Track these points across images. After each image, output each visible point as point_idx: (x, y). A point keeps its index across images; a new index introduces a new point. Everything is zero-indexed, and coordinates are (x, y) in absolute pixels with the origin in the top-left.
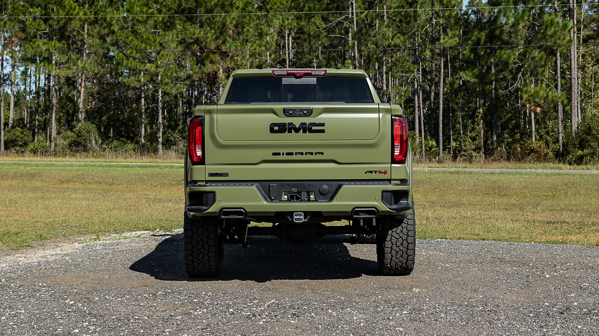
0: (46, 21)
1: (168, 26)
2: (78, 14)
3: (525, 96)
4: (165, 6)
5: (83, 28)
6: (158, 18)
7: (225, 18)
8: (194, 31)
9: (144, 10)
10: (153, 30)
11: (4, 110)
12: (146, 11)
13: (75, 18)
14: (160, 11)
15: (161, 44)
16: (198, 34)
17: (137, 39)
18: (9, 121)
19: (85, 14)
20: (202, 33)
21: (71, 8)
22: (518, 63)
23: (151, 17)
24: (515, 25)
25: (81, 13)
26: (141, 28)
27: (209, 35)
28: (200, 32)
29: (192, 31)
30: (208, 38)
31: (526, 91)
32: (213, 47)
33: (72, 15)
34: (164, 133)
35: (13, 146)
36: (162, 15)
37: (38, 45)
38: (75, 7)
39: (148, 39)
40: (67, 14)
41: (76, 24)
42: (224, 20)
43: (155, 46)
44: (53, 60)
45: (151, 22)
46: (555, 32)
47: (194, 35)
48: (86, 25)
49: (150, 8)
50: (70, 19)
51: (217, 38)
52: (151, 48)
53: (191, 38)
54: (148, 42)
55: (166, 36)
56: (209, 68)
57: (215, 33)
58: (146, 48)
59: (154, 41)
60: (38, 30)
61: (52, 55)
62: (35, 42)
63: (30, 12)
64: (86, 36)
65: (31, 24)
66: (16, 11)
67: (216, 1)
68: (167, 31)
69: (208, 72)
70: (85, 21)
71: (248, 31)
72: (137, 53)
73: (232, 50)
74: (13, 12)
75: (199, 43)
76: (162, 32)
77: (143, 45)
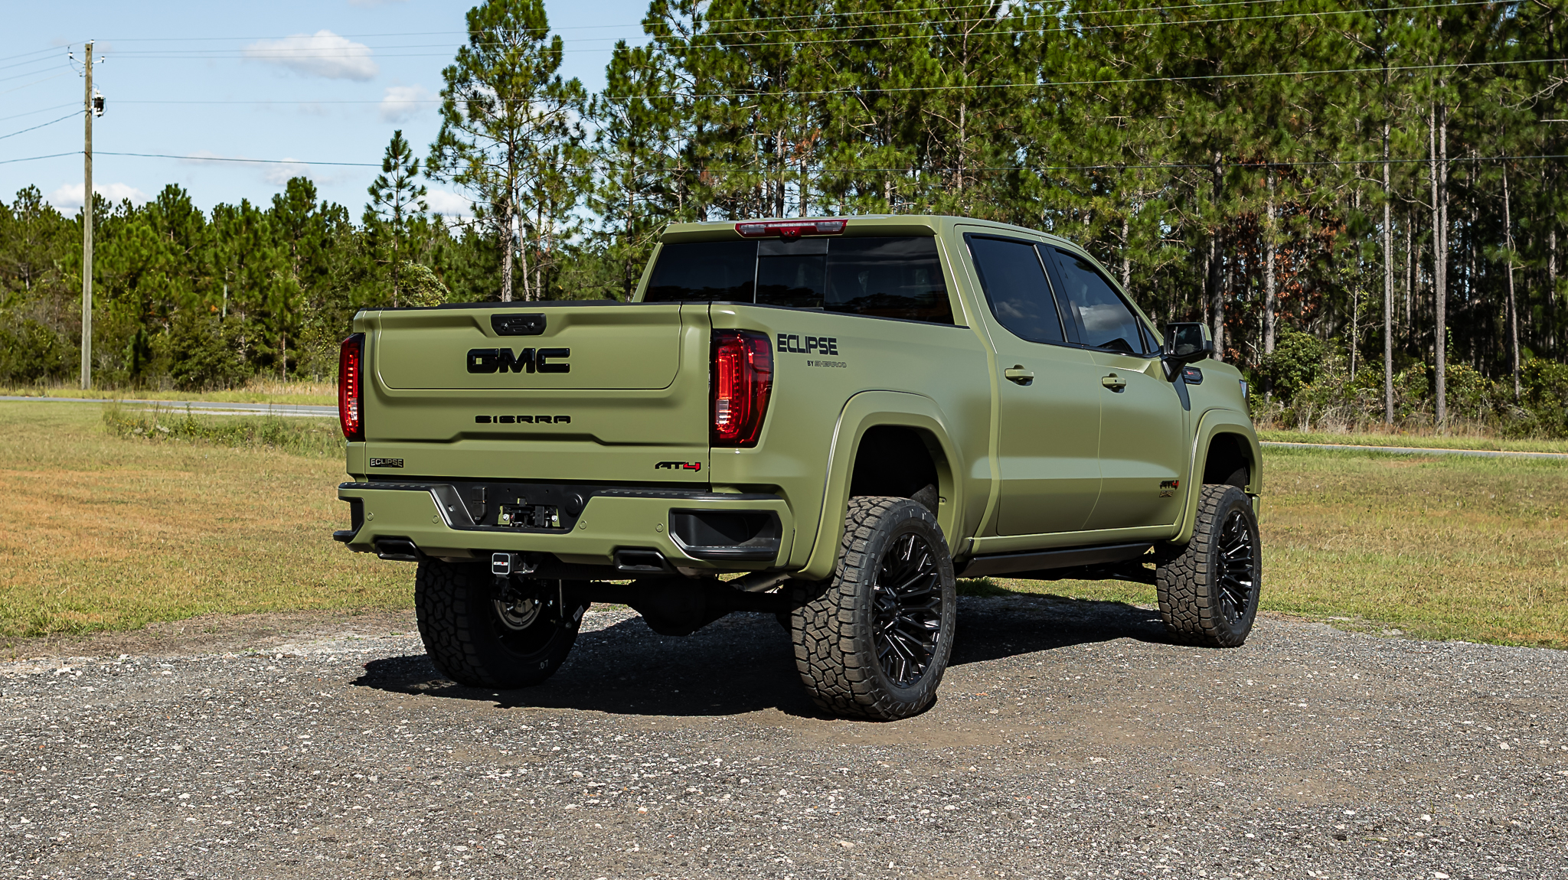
0: (871, 100)
1: (1147, 104)
2: (941, 81)
4: (1137, 58)
5: (958, 114)
6: (1120, 89)
7: (1278, 83)
8: (1202, 118)
9: (1088, 69)
10: (1108, 117)
12: (1092, 71)
13: (935, 92)
14: (1125, 73)
15: (1127, 151)
16: (1213, 124)
17: (1072, 139)
19: (957, 82)
20: (1222, 120)
21: (925, 70)
23: (1105, 86)
25: (949, 80)
26: (1083, 115)
27: (1239, 125)
28: (1217, 119)
29: (1198, 115)
30: (1236, 132)
32: (1249, 152)
33: (928, 85)
36: (1130, 81)
37: (851, 157)
38: (933, 67)
39: (1095, 137)
40: (917, 83)
41: (936, 106)
42: (1276, 89)
43: (1112, 155)
44: (885, 190)
45: (1104, 98)
47: (1203, 125)
48: (963, 109)
49: (1103, 64)
50: (925, 95)
51: (1257, 135)
52: (1101, 160)
53: (1197, 134)
54: (1095, 145)
55: (1139, 130)
56: (1239, 206)
57: (1255, 120)
58: (1091, 159)
59: (1110, 144)
60: (853, 122)
61: (881, 177)
62: (843, 151)
63: (834, 82)
64: (962, 134)
65: (838, 108)
66: (806, 80)
67: (1257, 41)
68: (1143, 118)
69: (1237, 215)
70: (958, 98)
71: (1336, 113)
72: (1070, 172)
73: (1297, 162)
74: (801, 82)
75: (1220, 145)
76: (1131, 122)
77: (1086, 154)
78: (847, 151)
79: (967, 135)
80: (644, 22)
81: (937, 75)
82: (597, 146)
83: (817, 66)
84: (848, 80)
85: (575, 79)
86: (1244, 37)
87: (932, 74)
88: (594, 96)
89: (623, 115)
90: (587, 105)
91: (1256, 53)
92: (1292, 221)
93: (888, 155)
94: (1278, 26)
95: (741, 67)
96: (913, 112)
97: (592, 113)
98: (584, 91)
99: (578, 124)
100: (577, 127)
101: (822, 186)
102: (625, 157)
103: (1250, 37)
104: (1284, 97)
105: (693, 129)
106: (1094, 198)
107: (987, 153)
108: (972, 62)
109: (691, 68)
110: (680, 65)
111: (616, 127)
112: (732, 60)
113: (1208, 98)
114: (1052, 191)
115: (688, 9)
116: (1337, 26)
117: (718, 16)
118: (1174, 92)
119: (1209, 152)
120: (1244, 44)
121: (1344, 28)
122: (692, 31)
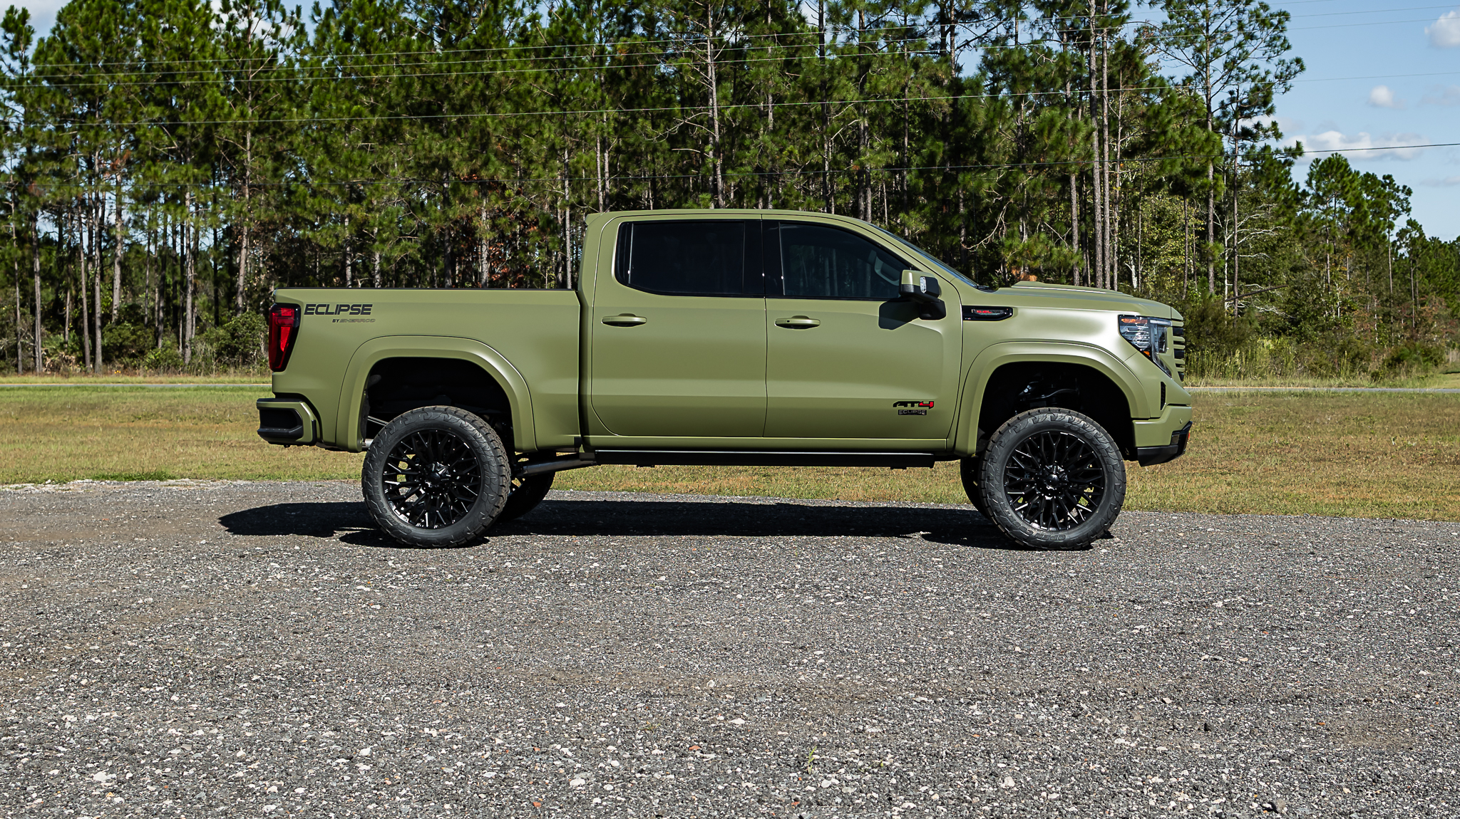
0: (172, 129)
1: (390, 134)
2: (230, 114)
3: (1008, 257)
4: (383, 99)
5: (245, 139)
6: (370, 122)
7: (484, 119)
8: (431, 145)
9: (344, 107)
10: (360, 144)
11: (101, 291)
12: (347, 108)
13: (225, 122)
14: (373, 110)
15: (374, 170)
16: (438, 150)
17: (333, 160)
18: (111, 311)
19: (243, 115)
20: (444, 148)
21: (216, 105)
22: (996, 196)
23: (358, 120)
24: (989, 127)
25: (236, 113)
26: (341, 142)
27: (456, 151)
28: (441, 146)
29: (427, 144)
30: (455, 156)
31: (1011, 245)
32: (465, 171)
33: (219, 116)
35: (117, 357)
36: (377, 116)
37: (156, 173)
38: (223, 103)
39: (349, 159)
40: (210, 116)
41: (225, 134)
42: (483, 125)
43: (364, 172)
44: (185, 199)
45: (357, 129)
46: (1059, 141)
47: (431, 151)
48: (249, 135)
49: (356, 104)
50: (217, 125)
51: (472, 158)
52: (355, 177)
53: (426, 158)
54: (350, 165)
55: (384, 153)
56: (458, 210)
57: (470, 148)
58: (347, 176)
59: (361, 164)
60: (158, 145)
61: (183, 190)
62: (149, 168)
63: (142, 113)
64: (249, 155)
65: (144, 135)
66: (118, 112)
67: (469, 88)
68: (388, 144)
69: (457, 216)
70: (244, 127)
71: (527, 143)
72: (331, 185)
73: (500, 177)
74: (113, 113)
75: (445, 165)
76: (378, 147)
77: (343, 171)
78: (153, 169)
79: (252, 157)
81: (226, 110)
83: (128, 100)
84: (153, 112)
86: (460, 85)
87: (222, 108)
91: (470, 97)
92: (498, 222)
93: (187, 172)
94: (486, 78)
95: (62, 101)
96: (208, 137)
101: (132, 195)
103: (465, 86)
104: (490, 130)
105: (24, 150)
106: (351, 206)
107: (268, 170)
108: (257, 98)
109: (20, 100)
110: (10, 99)
112: (54, 95)
113: (436, 131)
114: (316, 200)
115: (16, 54)
116: (525, 80)
117: (42, 58)
118: (412, 124)
119: (437, 170)
120: (460, 90)
121: (531, 81)
122: (20, 71)
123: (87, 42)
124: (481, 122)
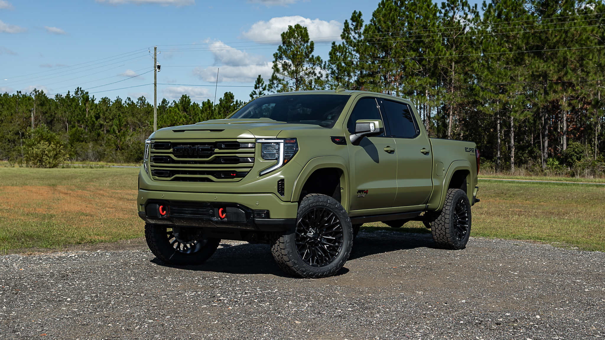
0: (420, 61)
1: (519, 61)
2: (445, 54)
4: (516, 45)
5: (451, 66)
6: (509, 56)
7: (566, 52)
8: (539, 66)
9: (497, 49)
10: (505, 66)
12: (499, 50)
13: (443, 58)
14: (511, 50)
15: (511, 78)
16: (542, 68)
17: (492, 74)
19: (451, 54)
20: (545, 67)
21: (439, 50)
23: (504, 55)
25: (448, 54)
26: (496, 65)
27: (551, 68)
28: (544, 66)
29: (537, 65)
30: (551, 71)
32: (555, 78)
33: (440, 55)
34: (516, 154)
36: (513, 53)
37: (413, 81)
38: (442, 49)
39: (500, 73)
40: (437, 55)
41: (443, 64)
42: (565, 55)
43: (506, 79)
44: (426, 93)
45: (503, 59)
47: (539, 68)
48: (453, 63)
49: (503, 47)
50: (439, 59)
51: (559, 71)
52: (502, 81)
53: (537, 72)
54: (500, 76)
55: (516, 70)
56: (552, 97)
57: (558, 66)
58: (498, 81)
59: (506, 75)
60: (414, 69)
61: (424, 88)
62: (410, 79)
63: (407, 55)
64: (453, 73)
65: (408, 64)
66: (397, 55)
67: (558, 38)
68: (518, 66)
69: (552, 99)
70: (451, 60)
71: (587, 63)
72: (491, 85)
73: (573, 80)
74: (395, 55)
75: (545, 75)
76: (513, 68)
77: (497, 79)
78: (412, 79)
79: (455, 73)
80: (341, 35)
81: (443, 52)
82: (326, 79)
83: (401, 50)
84: (412, 54)
85: (318, 56)
86: (553, 36)
87: (442, 52)
88: (325, 62)
89: (335, 69)
90: (323, 65)
91: (558, 42)
92: (572, 102)
93: (426, 81)
94: (566, 32)
95: (375, 51)
96: (435, 66)
97: (324, 68)
98: (322, 60)
99: (320, 72)
100: (320, 73)
101: (403, 92)
102: (336, 83)
103: (556, 36)
104: (569, 57)
105: (359, 72)
106: (500, 95)
107: (462, 79)
108: (457, 47)
109: (357, 51)
110: (354, 50)
111: (333, 73)
112: (371, 48)
113: (540, 59)
114: (484, 93)
115: (356, 31)
116: (587, 32)
117: (367, 33)
118: (529, 56)
119: (541, 78)
120: (553, 39)
121: (589, 33)
122: (358, 39)
123: (385, 25)
124: (564, 54)
